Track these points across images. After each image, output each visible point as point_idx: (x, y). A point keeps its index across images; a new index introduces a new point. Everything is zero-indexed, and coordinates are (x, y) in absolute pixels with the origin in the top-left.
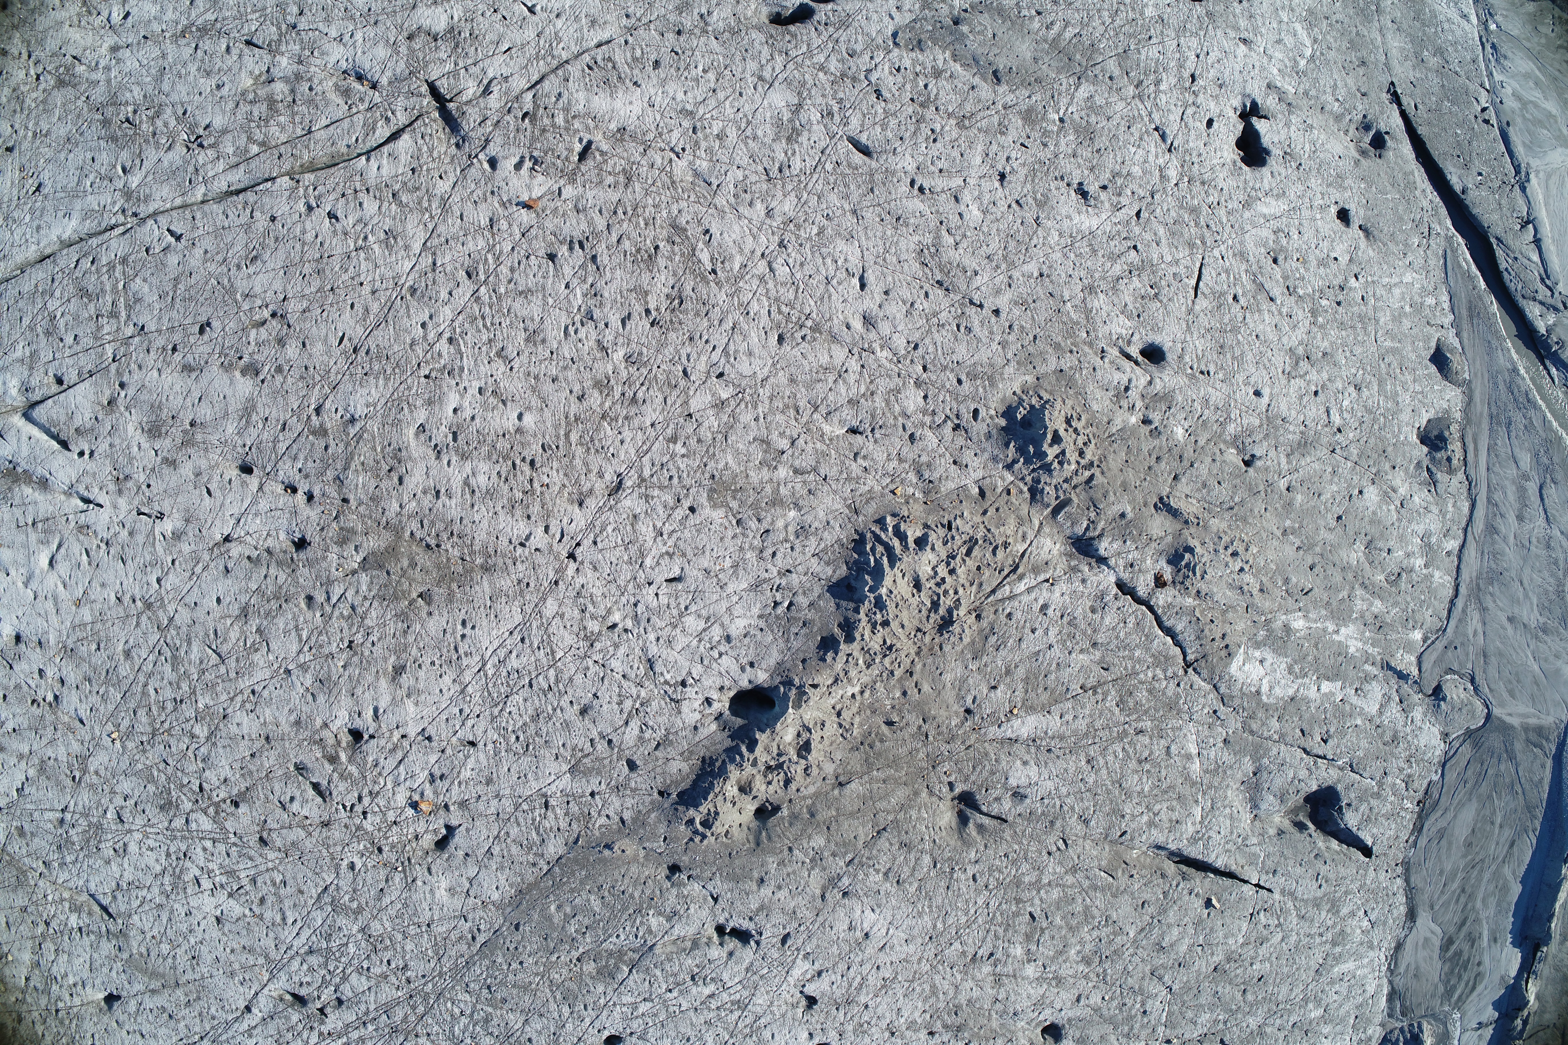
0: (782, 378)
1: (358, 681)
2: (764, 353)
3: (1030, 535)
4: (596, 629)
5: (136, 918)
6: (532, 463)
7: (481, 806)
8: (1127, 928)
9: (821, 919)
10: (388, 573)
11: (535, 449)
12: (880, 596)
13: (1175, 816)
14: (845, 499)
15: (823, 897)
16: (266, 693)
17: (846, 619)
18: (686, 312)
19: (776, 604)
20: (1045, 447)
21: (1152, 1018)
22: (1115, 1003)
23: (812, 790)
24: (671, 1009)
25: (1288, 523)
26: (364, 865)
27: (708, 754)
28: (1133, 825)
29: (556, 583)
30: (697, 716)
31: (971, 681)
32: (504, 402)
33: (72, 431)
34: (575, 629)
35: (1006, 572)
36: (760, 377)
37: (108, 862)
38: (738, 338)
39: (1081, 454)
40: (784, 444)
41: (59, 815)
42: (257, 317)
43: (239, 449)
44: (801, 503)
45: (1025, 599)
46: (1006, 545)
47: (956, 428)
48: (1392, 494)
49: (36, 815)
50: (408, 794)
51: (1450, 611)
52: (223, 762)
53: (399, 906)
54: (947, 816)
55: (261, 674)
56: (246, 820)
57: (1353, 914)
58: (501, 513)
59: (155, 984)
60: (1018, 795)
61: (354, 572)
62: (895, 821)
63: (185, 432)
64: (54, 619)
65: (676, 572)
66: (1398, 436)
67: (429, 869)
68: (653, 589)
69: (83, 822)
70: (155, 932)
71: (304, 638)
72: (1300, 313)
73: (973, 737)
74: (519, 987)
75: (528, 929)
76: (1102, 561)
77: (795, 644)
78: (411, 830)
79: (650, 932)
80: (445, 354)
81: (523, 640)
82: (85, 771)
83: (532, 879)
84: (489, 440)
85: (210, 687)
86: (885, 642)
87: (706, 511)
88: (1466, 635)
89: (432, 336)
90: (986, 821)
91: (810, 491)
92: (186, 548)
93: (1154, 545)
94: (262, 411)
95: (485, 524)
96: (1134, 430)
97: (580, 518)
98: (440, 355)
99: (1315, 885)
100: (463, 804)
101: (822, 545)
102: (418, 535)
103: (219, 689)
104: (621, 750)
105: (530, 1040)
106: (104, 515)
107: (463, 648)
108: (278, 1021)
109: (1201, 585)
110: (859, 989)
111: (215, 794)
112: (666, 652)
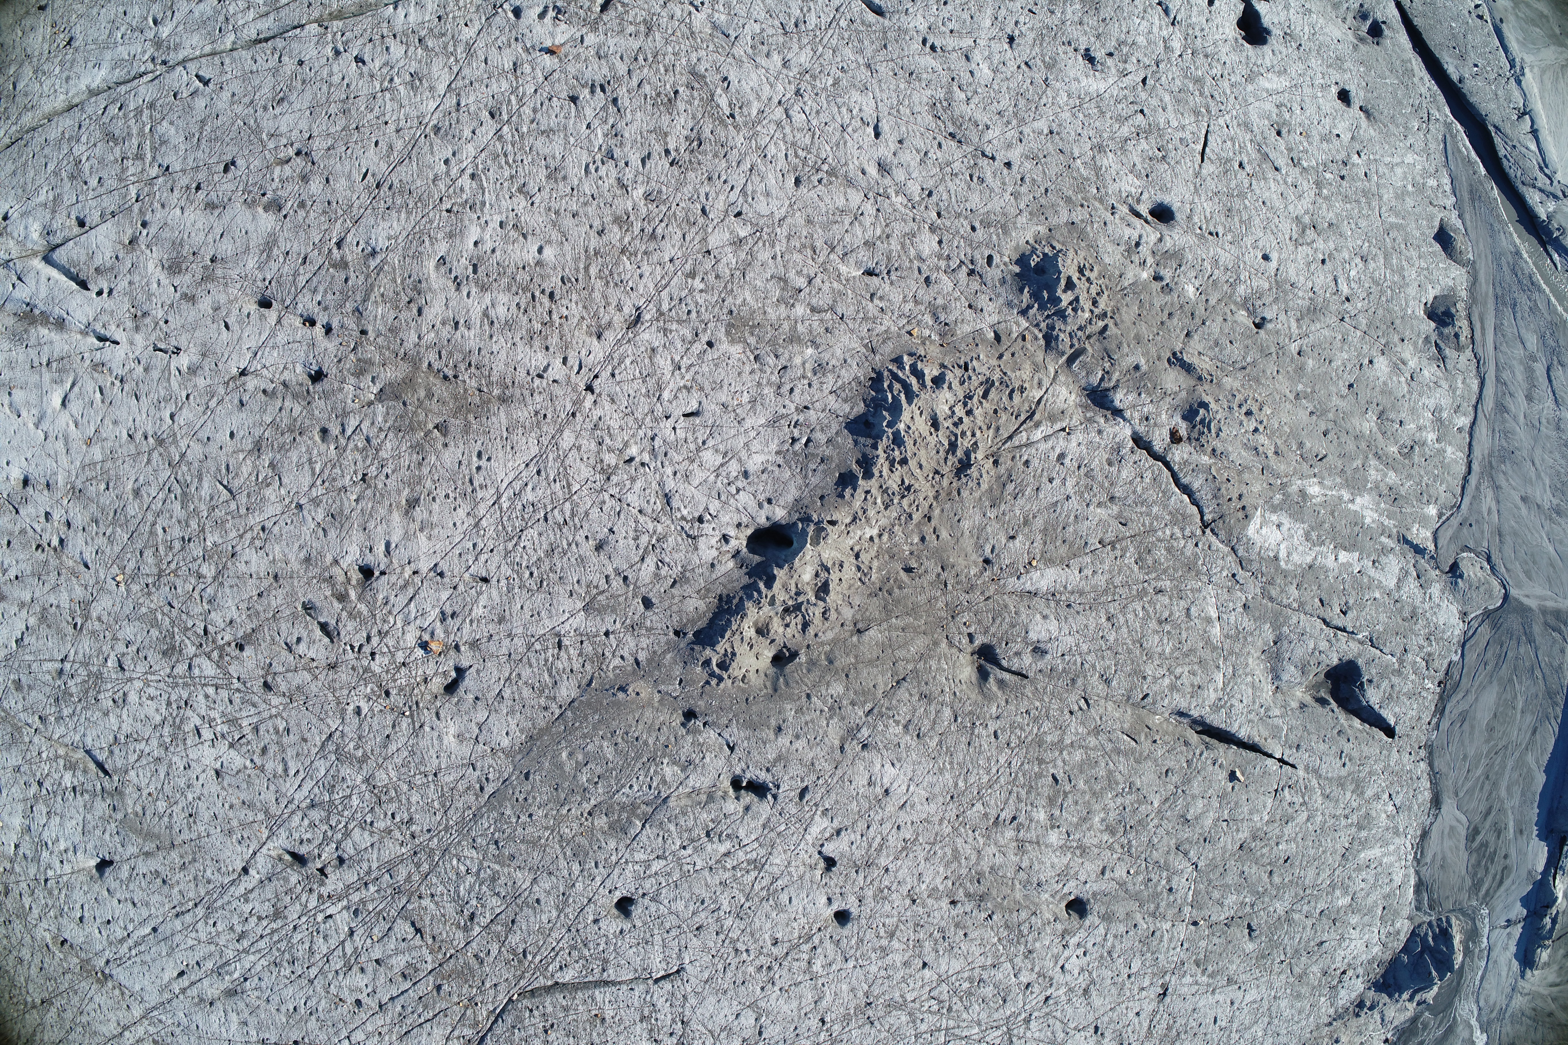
0: (799, 219)
1: (371, 515)
2: (781, 194)
3: (1046, 383)
4: (613, 462)
5: (132, 773)
6: (551, 295)
7: (493, 647)
8: (1151, 797)
9: (839, 772)
10: (404, 404)
11: (555, 281)
12: (898, 431)
13: (1197, 681)
14: (862, 339)
15: (842, 748)
16: (276, 529)
17: (864, 456)
18: (705, 153)
19: (794, 440)
20: (1059, 292)
21: (1178, 896)
22: (1140, 878)
23: (830, 635)
24: (685, 868)
25: (1300, 387)
26: (371, 709)
27: (725, 592)
28: (1155, 688)
29: (574, 415)
30: (714, 553)
31: (989, 529)
32: (525, 236)
33: (92, 270)
34: (592, 461)
35: (1022, 417)
36: (777, 217)
37: (106, 714)
38: (756, 179)
39: (1095, 303)
40: (801, 282)
41: (58, 665)
42: (282, 155)
43: (259, 283)
44: (818, 340)
45: (1042, 446)
46: (1022, 390)
47: (971, 273)
48: (1401, 366)
49: (35, 666)
50: (418, 633)
51: (1463, 488)
52: (230, 603)
53: (406, 753)
54: (967, 671)
55: (272, 510)
56: (250, 664)
57: (1377, 797)
58: (520, 343)
59: (150, 846)
60: (1039, 651)
61: (370, 404)
62: (915, 671)
63: (205, 268)
64: (64, 460)
65: (693, 406)
66: (1405, 310)
67: (437, 715)
68: (670, 423)
69: (83, 672)
70: (152, 788)
71: (318, 471)
72: (1305, 183)
73: (992, 589)
74: (529, 842)
75: (538, 778)
76: (1118, 413)
77: (814, 480)
78: (420, 672)
79: (664, 781)
80: (467, 188)
81: (539, 472)
82: (87, 617)
83: (542, 724)
84: (509, 271)
85: (219, 524)
86: (903, 482)
87: (724, 346)
88: (1480, 512)
89: (454, 172)
90: (1007, 676)
91: (827, 330)
92: (201, 382)
93: (1168, 399)
94: (284, 246)
95: (503, 355)
96: (1145, 285)
97: (599, 350)
98: (462, 190)
99: (1339, 764)
100: (474, 644)
101: (840, 383)
102: (436, 366)
103: (228, 526)
104: (636, 587)
105: (538, 901)
106: (120, 352)
107: (478, 480)
108: (275, 882)
109: (1216, 443)
110: (879, 850)
111: (220, 637)
112: (683, 487)
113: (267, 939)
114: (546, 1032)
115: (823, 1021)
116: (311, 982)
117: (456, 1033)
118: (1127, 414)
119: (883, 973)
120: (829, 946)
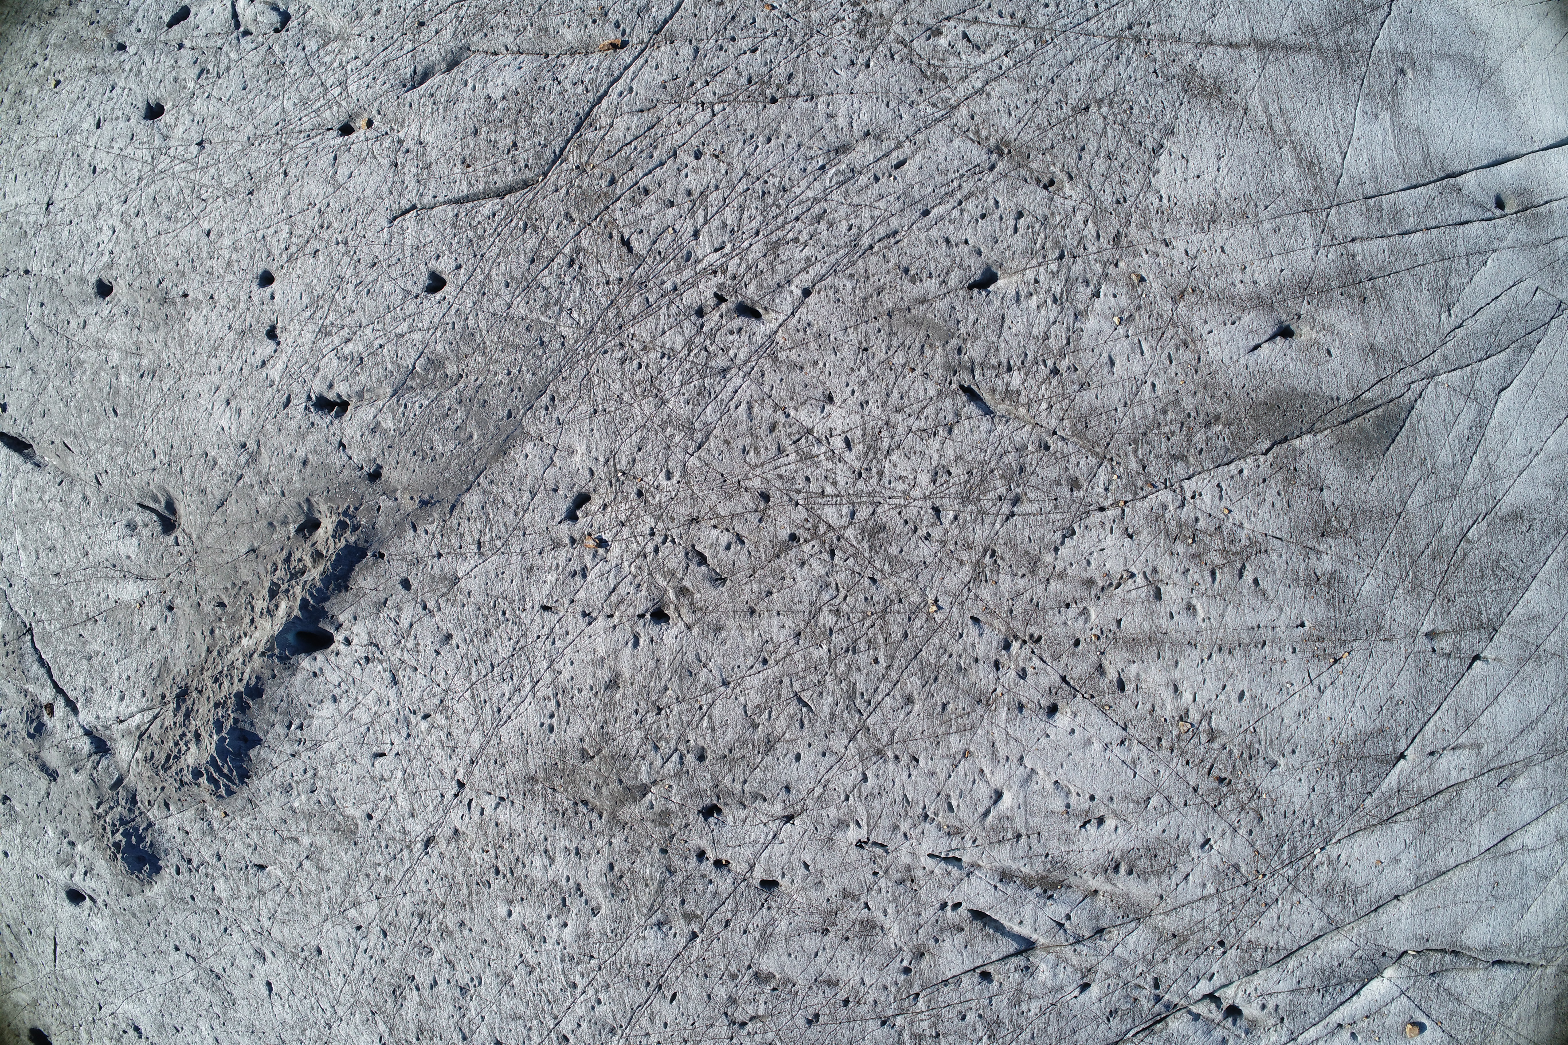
0: (314, 920)
1: (652, 675)
2: (329, 942)
3: (133, 764)
4: (438, 717)
5: (932, 392)
6: (497, 872)
7: (540, 542)
8: (54, 392)
9: (261, 422)
10: (621, 781)
11: (497, 884)
12: (218, 733)
13: (28, 496)
14: (259, 813)
15: (259, 445)
16: (751, 662)
17: (244, 713)
18: (390, 984)
19: (301, 727)
20: (124, 841)
21: (37, 299)
23: (273, 549)
24: (379, 327)
26: (656, 477)
27: (343, 594)
28: (55, 491)
29: (472, 762)
30: (354, 629)
31: (169, 638)
32: (524, 928)
33: (967, 929)
34: (455, 718)
36: (329, 923)
37: (958, 458)
38: (349, 958)
40: (307, 865)
41: (1018, 509)
42: (759, 1024)
43: (774, 905)
44: (290, 814)
45: (134, 709)
47: (190, 862)
49: (1049, 507)
50: (608, 556)
52: (803, 585)
53: (623, 433)
54: (183, 510)
55: (756, 680)
56: (783, 520)
58: (521, 831)
59: (918, 311)
60: (131, 528)
61: (655, 783)
62: (211, 515)
63: (834, 924)
64: (998, 736)
65: (379, 762)
67: (592, 473)
68: (396, 749)
69: (986, 503)
70: (909, 377)
75: (500, 414)
76: (88, 733)
77: (281, 692)
78: (607, 516)
79: (394, 413)
80: (578, 976)
81: (499, 710)
82: (977, 564)
83: (496, 468)
84: (534, 897)
85: (812, 667)
86: (220, 687)
87: (358, 814)
89: (591, 992)
90: (153, 506)
91: (285, 822)
92: (832, 812)
93: (56, 742)
94: (750, 940)
95: (534, 822)
96: (78, 839)
97: (455, 819)
98: (582, 975)
100: (557, 545)
101: (270, 776)
102: (594, 815)
103: (802, 665)
104: (415, 599)
105: (507, 285)
106: (927, 846)
107: (552, 705)
108: (772, 283)
109: (24, 702)
110: (235, 347)
111: (816, 549)
112: (382, 691)
113: (791, 216)
114: (515, 145)
115: (286, 174)
116: (746, 174)
117: (602, 132)
118: (81, 731)
119: (237, 225)
120: (276, 252)
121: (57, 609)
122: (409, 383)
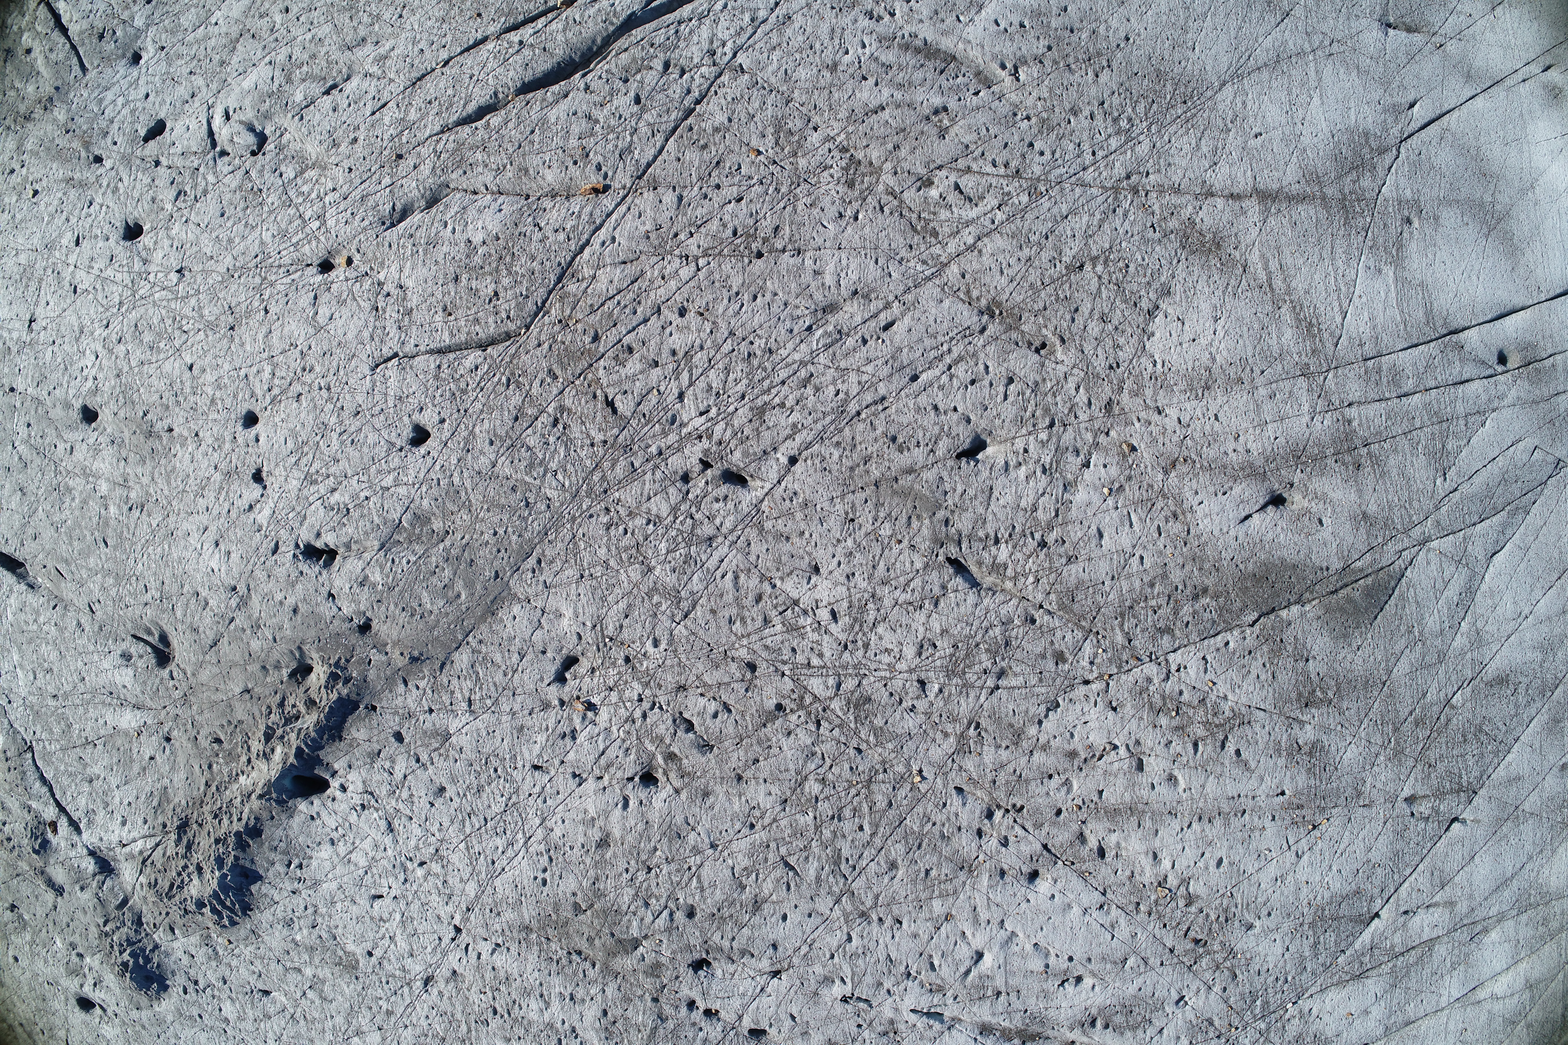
1: (641, 837)
3: (138, 887)
4: (434, 865)
5: (919, 565)
6: (495, 1012)
7: (529, 703)
8: (44, 516)
9: (250, 567)
10: (613, 935)
11: (495, 1023)
12: (219, 869)
14: (262, 943)
15: (249, 590)
17: (244, 851)
19: (300, 866)
22: (48, 440)
24: (365, 478)
26: (643, 644)
27: (337, 743)
29: (468, 909)
30: (349, 777)
31: (167, 769)
34: (450, 868)
35: (149, 862)
37: (944, 632)
40: (310, 994)
41: (1002, 683)
44: (293, 946)
45: (137, 835)
47: (196, 983)
49: (1034, 680)
50: (597, 719)
52: (789, 754)
53: (610, 599)
54: (177, 643)
55: (742, 845)
56: (769, 690)
58: (516, 976)
59: (906, 481)
60: (126, 658)
61: (646, 937)
62: (204, 654)
64: (980, 901)
65: (377, 903)
67: (580, 637)
68: (393, 893)
69: (971, 677)
70: (896, 549)
71: (695, 880)
73: (162, 716)
74: (498, 506)
75: (487, 574)
76: (92, 853)
77: (280, 833)
78: (596, 680)
79: (381, 567)
81: (493, 863)
82: (962, 736)
83: (482, 627)
84: (531, 1037)
85: (798, 833)
86: (219, 824)
87: (359, 951)
90: (146, 638)
91: (288, 954)
92: (818, 969)
93: (60, 860)
95: (530, 968)
96: (87, 953)
97: (452, 961)
100: (546, 706)
101: (272, 910)
102: (587, 965)
103: (789, 831)
104: (408, 752)
105: (491, 443)
106: (910, 1002)
107: (544, 861)
108: (758, 450)
109: (28, 818)
110: (221, 488)
111: (802, 719)
112: (379, 837)
113: (777, 380)
114: (496, 294)
115: (267, 312)
116: (732, 334)
117: (585, 285)
118: (85, 851)
119: (220, 362)
120: (259, 392)
121: (57, 730)
122: (396, 537)
